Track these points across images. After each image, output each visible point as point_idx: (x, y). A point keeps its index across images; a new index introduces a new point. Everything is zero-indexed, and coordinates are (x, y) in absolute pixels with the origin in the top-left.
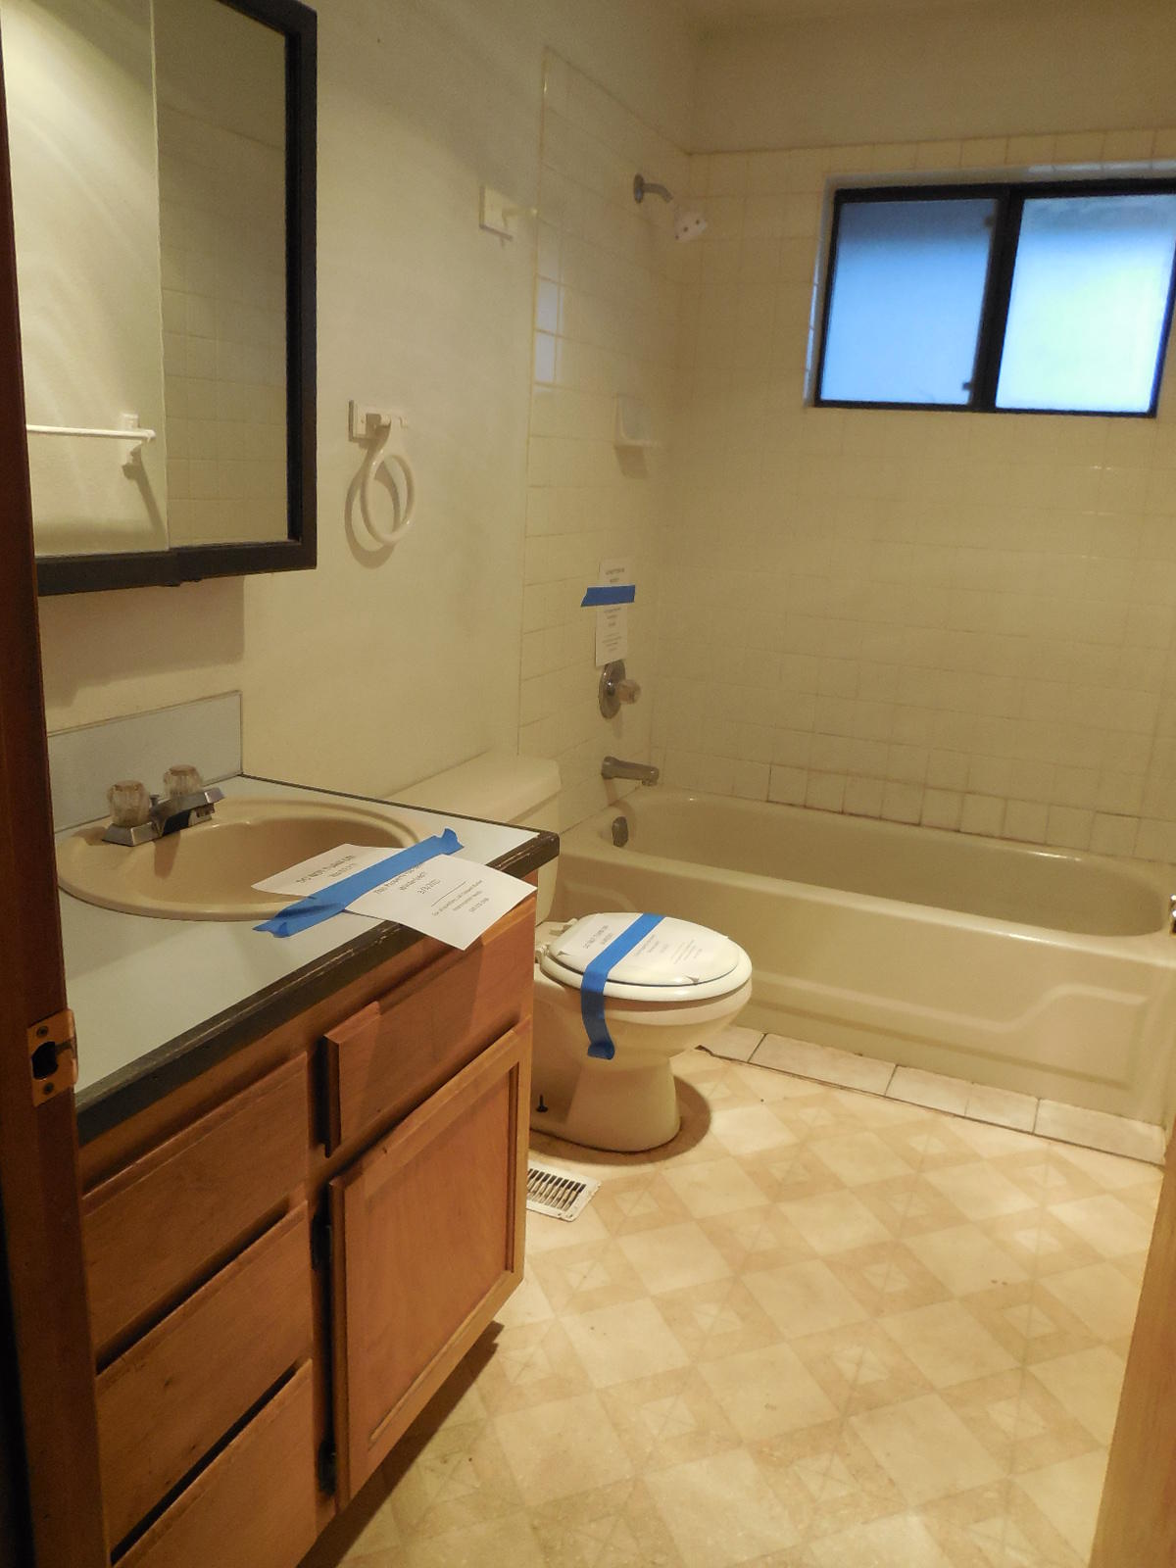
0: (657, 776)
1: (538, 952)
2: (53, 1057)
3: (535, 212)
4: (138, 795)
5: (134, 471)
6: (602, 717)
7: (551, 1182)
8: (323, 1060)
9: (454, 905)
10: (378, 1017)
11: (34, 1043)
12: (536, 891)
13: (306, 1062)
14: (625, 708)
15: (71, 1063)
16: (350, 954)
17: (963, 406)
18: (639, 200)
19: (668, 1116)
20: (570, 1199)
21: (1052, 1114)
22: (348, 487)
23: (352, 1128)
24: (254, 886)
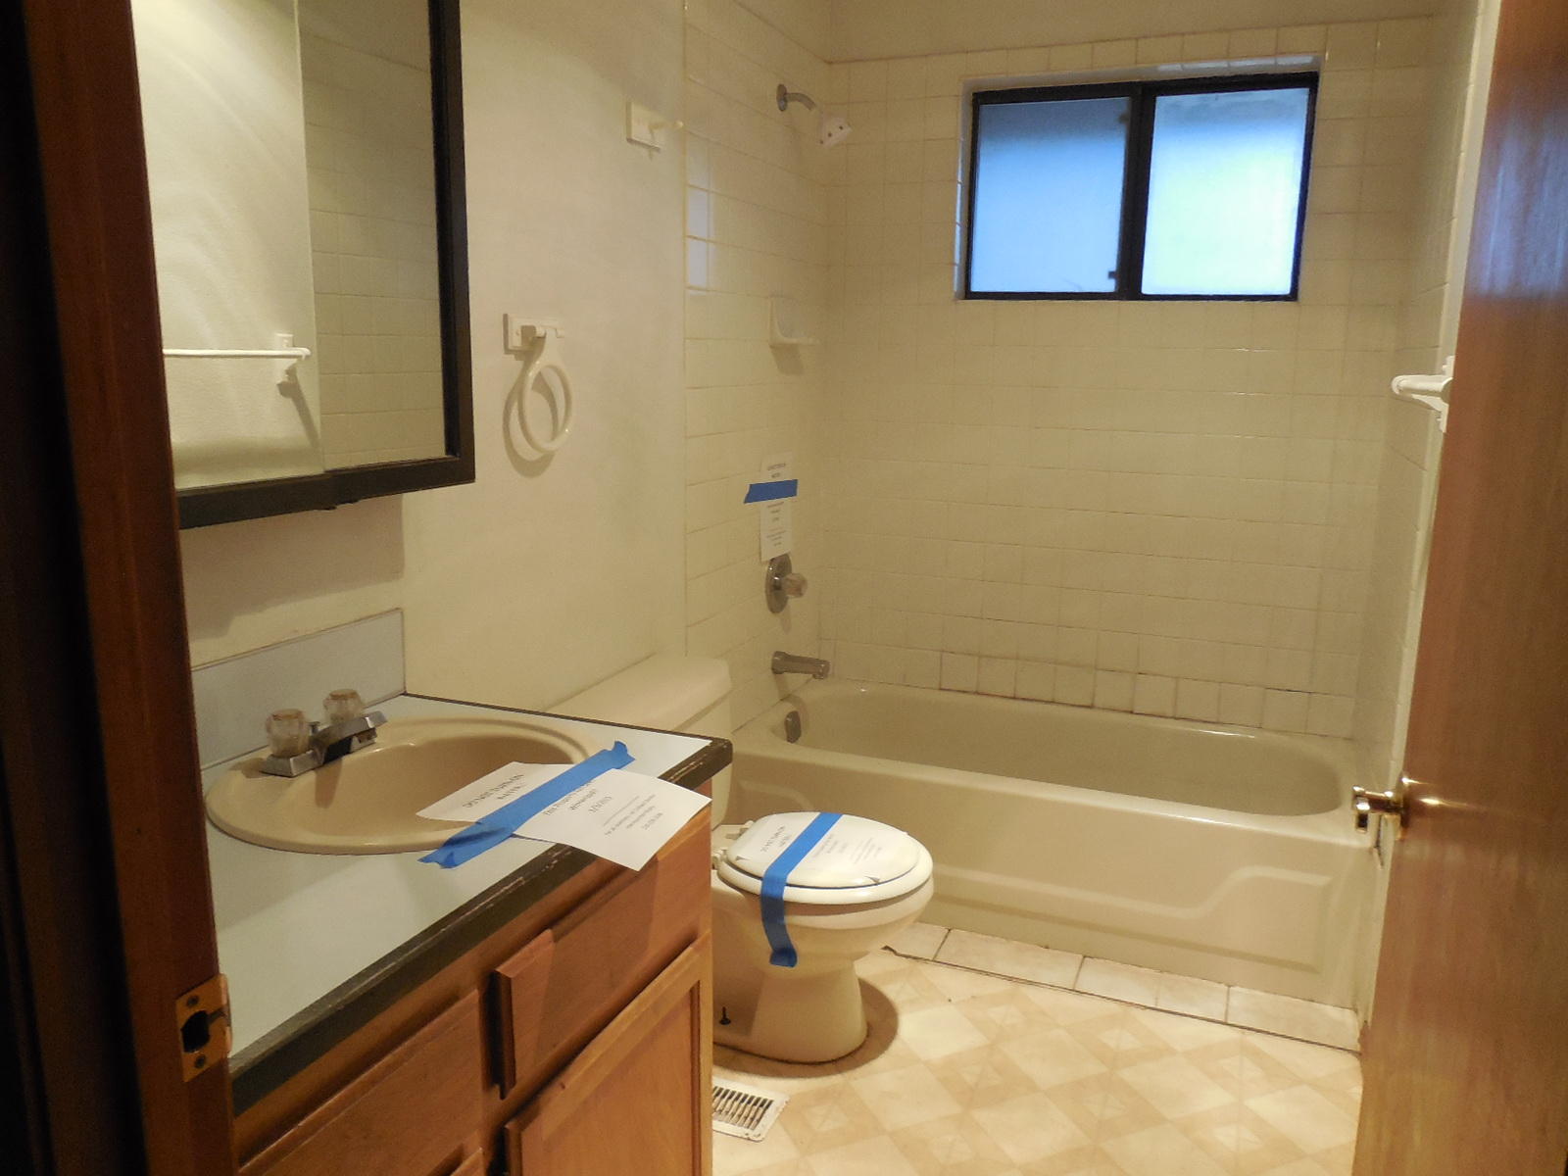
0: (827, 669)
1: (715, 858)
2: (205, 1026)
3: (681, 124)
4: (297, 724)
5: (290, 389)
6: (770, 612)
7: (737, 1099)
8: (495, 994)
9: (628, 823)
10: (551, 946)
11: (184, 1014)
12: (710, 803)
13: (477, 1000)
14: (793, 602)
15: (224, 1033)
16: (520, 882)
17: (1110, 294)
18: (782, 109)
19: (853, 1023)
20: (758, 1117)
21: (1244, 1002)
22: (505, 398)
23: (527, 1063)
24: (418, 814)
